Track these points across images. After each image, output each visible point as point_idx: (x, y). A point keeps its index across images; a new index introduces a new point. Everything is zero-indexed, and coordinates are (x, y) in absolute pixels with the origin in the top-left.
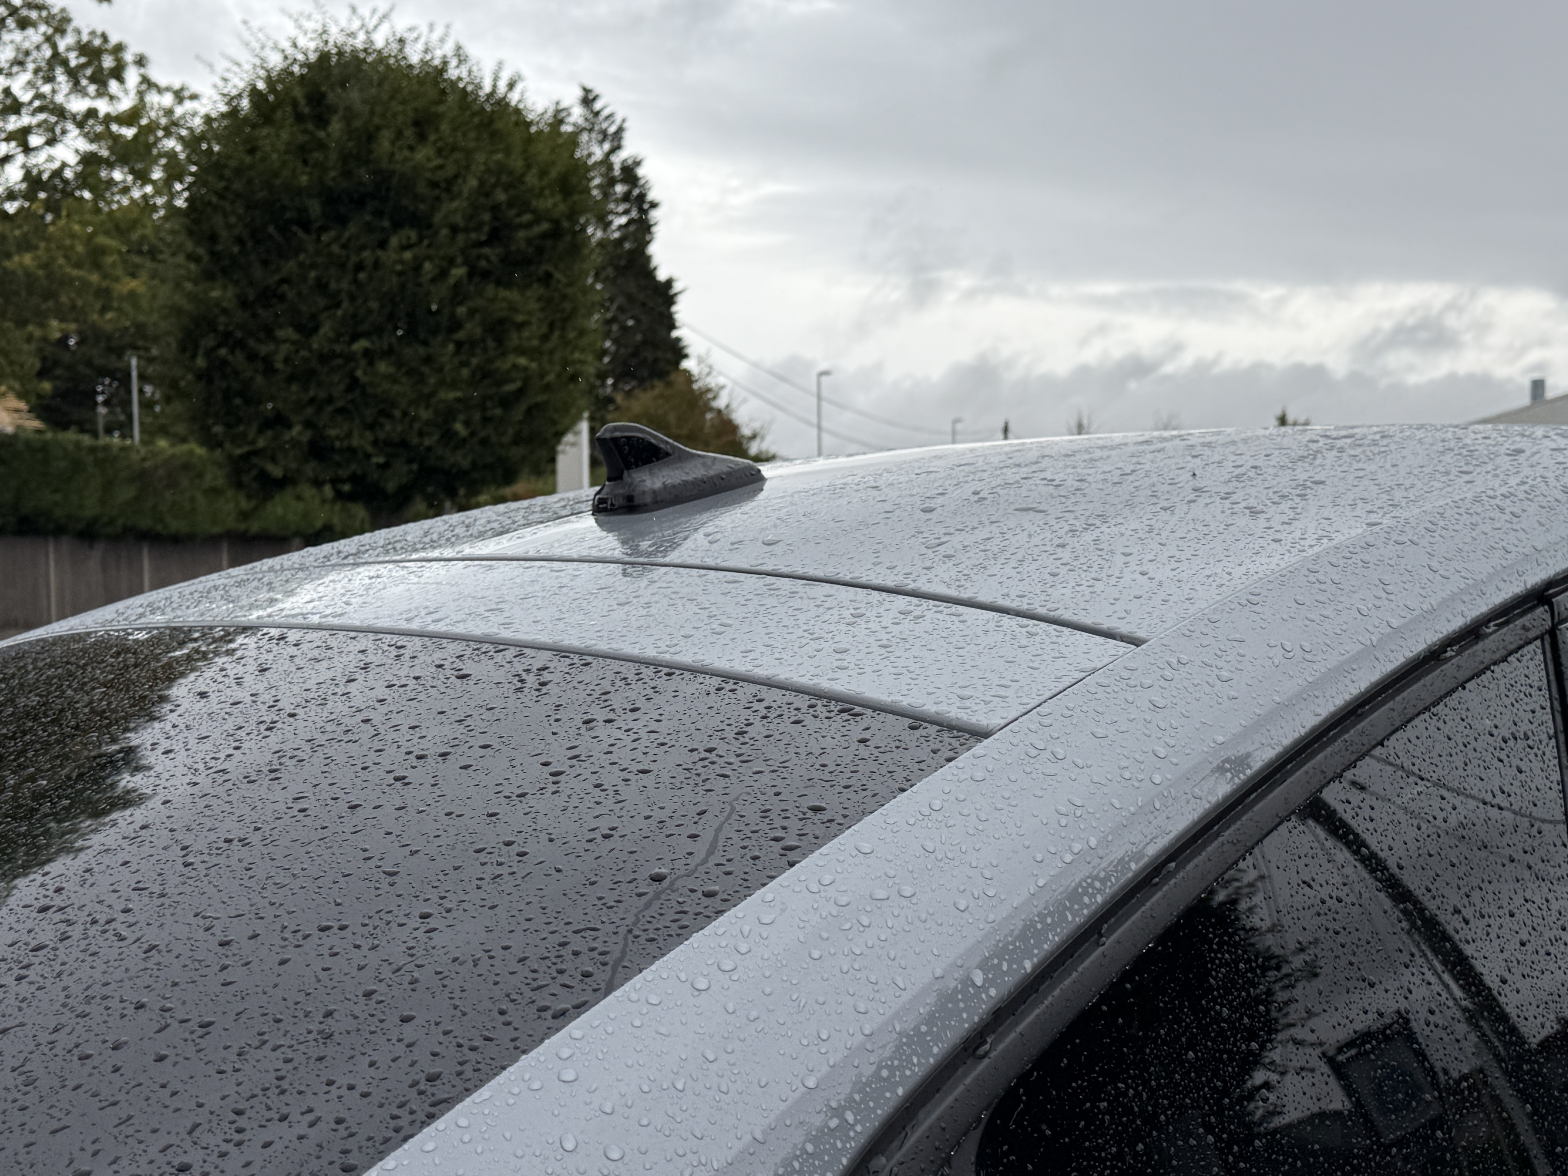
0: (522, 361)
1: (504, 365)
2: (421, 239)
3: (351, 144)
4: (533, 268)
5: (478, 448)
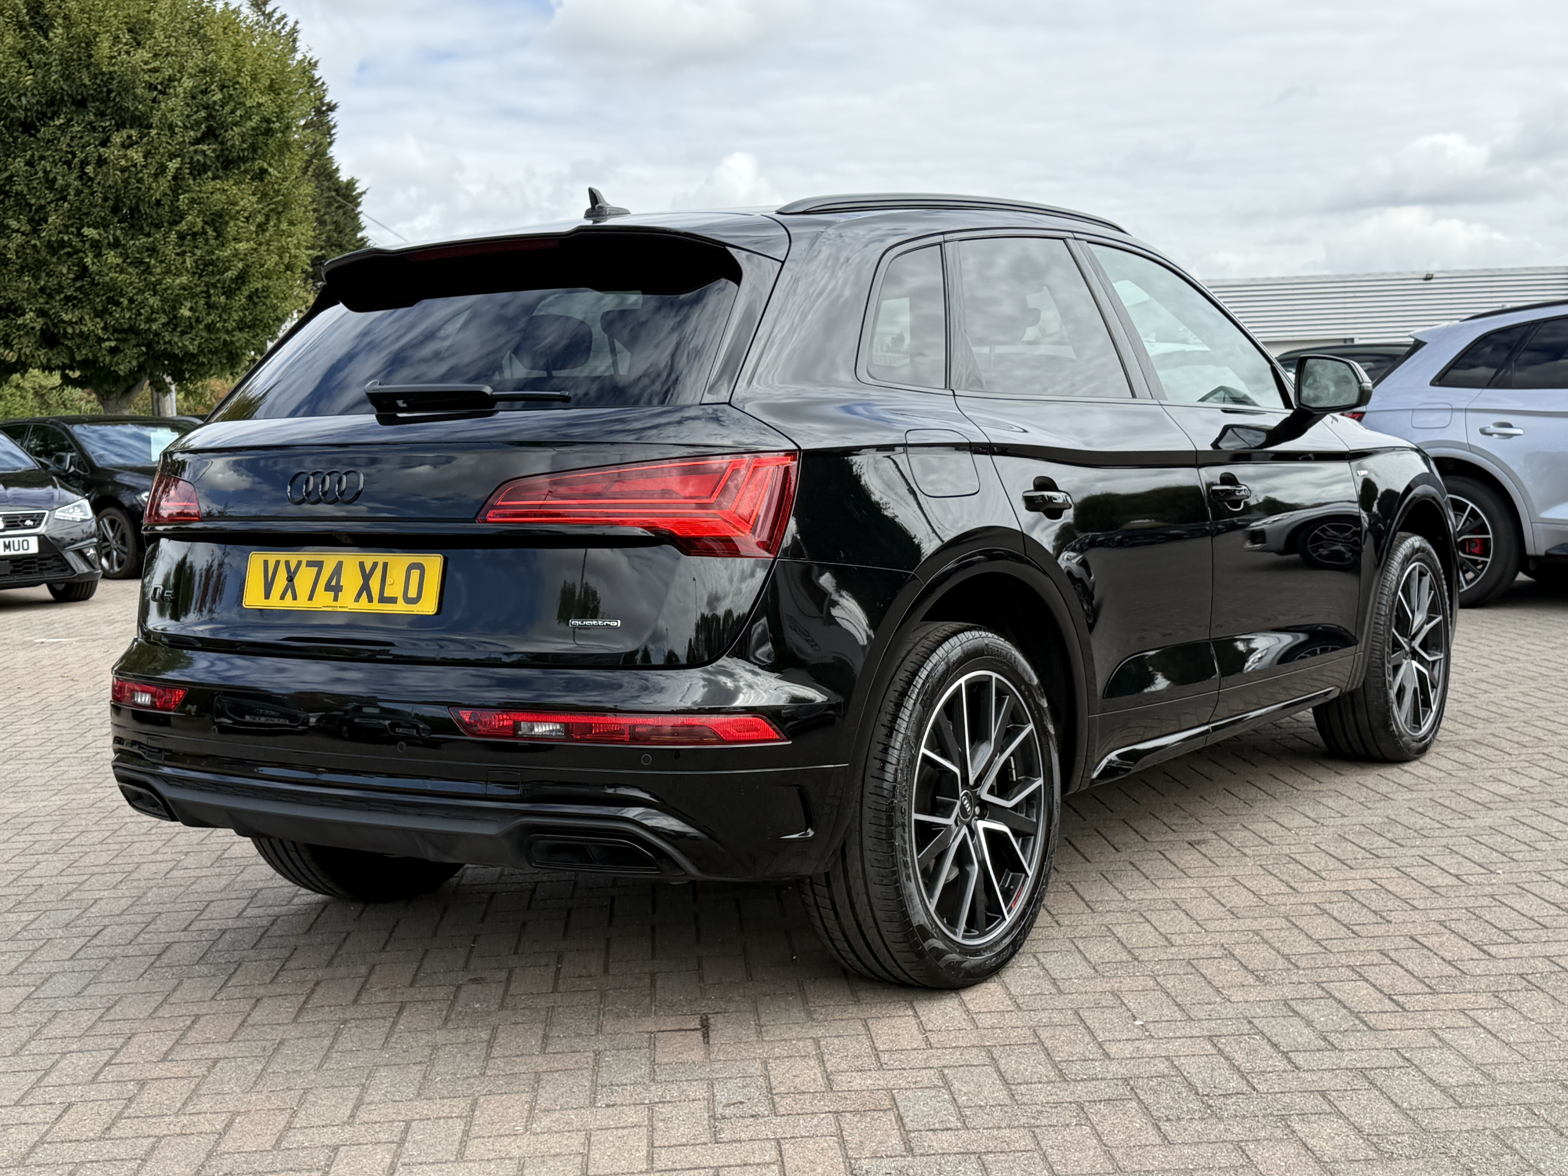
1: (225, 253)
2: (142, 137)
3: (71, 50)
4: (248, 165)
5: (204, 334)
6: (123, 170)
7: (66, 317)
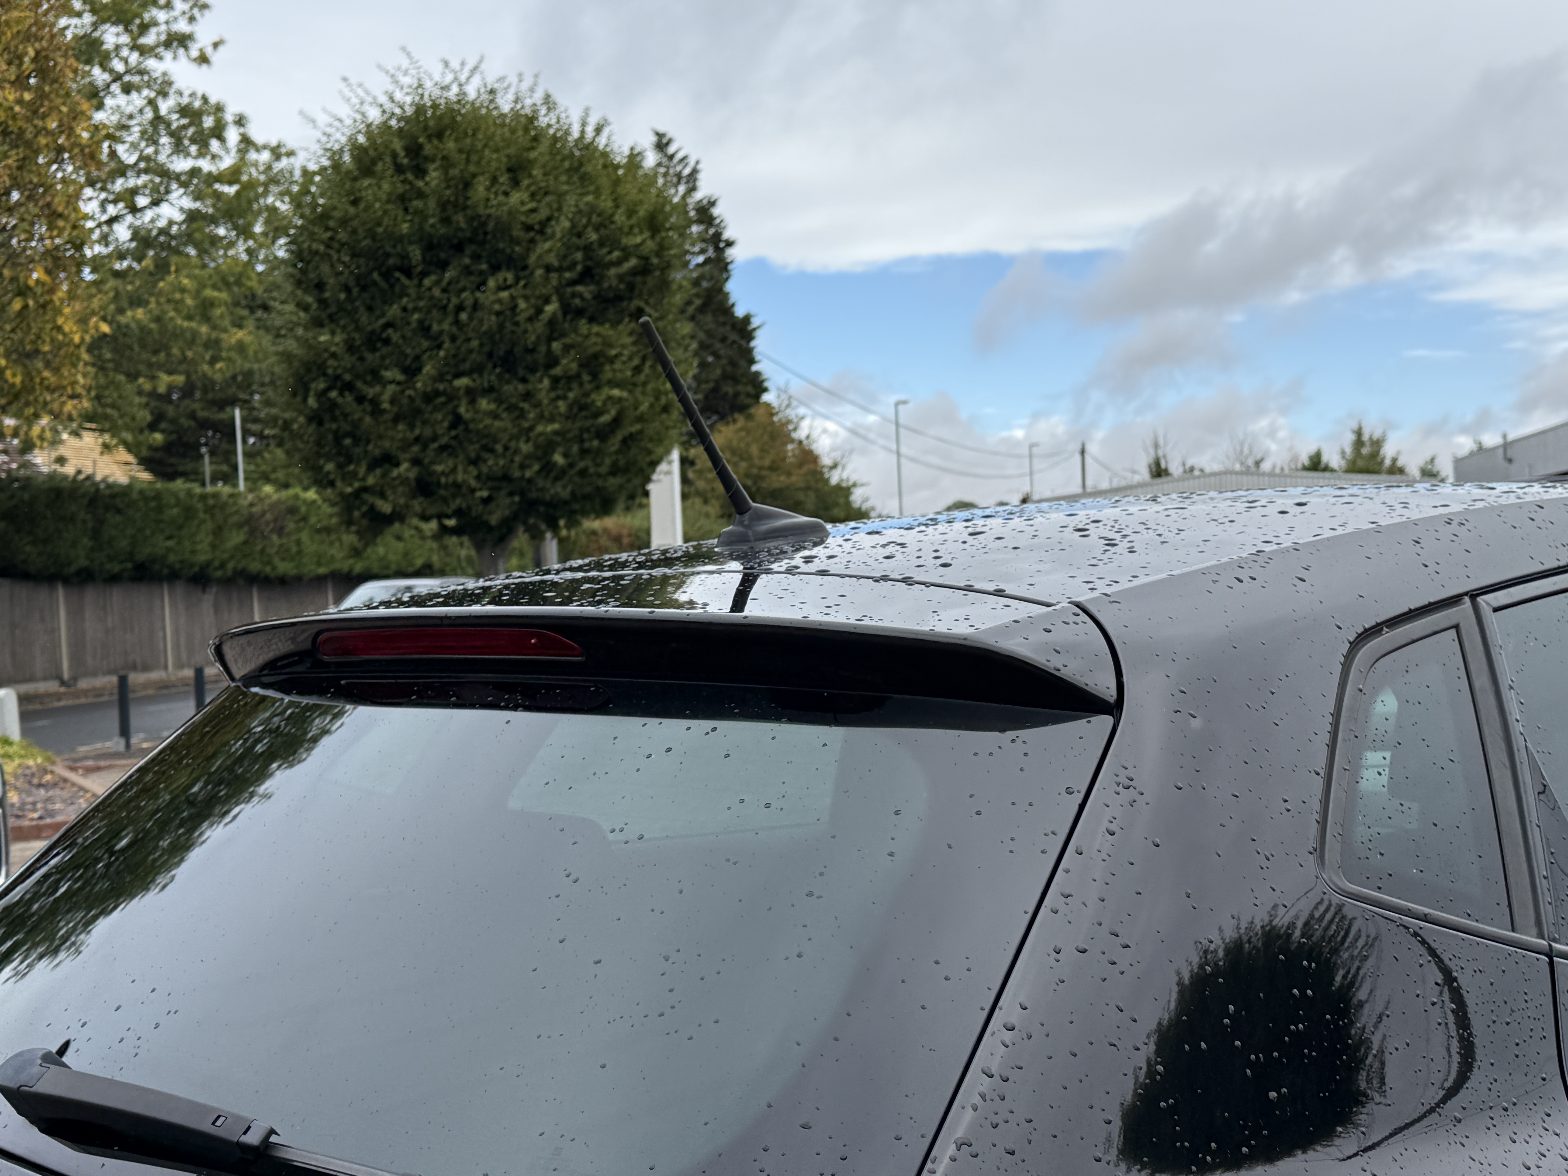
0: (616, 392)
1: (598, 399)
2: (517, 279)
3: (448, 192)
4: (625, 304)
5: (577, 479)
6: (498, 314)
7: (439, 468)
